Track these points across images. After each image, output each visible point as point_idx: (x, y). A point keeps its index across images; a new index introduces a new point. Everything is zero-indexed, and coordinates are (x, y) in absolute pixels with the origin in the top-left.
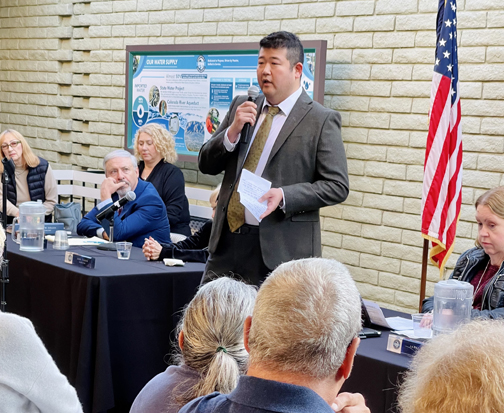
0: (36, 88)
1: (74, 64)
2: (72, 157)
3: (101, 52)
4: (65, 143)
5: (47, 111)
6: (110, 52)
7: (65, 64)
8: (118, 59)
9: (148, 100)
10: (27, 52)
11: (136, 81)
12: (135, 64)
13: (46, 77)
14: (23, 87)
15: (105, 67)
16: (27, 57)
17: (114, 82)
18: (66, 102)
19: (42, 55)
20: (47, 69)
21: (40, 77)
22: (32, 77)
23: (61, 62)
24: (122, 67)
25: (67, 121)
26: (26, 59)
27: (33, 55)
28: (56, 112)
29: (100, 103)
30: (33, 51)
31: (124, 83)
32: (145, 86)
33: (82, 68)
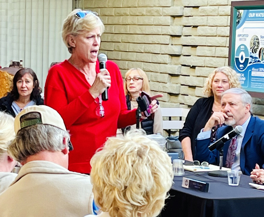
0: (151, 39)
1: (184, 18)
2: (180, 97)
3: (208, 8)
4: (175, 85)
5: (160, 58)
6: (217, 7)
7: (176, 19)
8: (223, 13)
9: (249, 48)
10: (145, 9)
11: (238, 31)
12: (239, 17)
13: (160, 30)
14: (140, 39)
15: (211, 21)
16: (145, 13)
17: (219, 33)
18: (176, 50)
19: (157, 11)
20: (161, 23)
21: (155, 29)
22: (148, 30)
23: (174, 17)
24: (227, 20)
25: (177, 67)
26: (143, 15)
27: (149, 12)
28: (167, 58)
29: (206, 51)
30: (149, 8)
31: (228, 34)
32: (247, 36)
33: (191, 21)
